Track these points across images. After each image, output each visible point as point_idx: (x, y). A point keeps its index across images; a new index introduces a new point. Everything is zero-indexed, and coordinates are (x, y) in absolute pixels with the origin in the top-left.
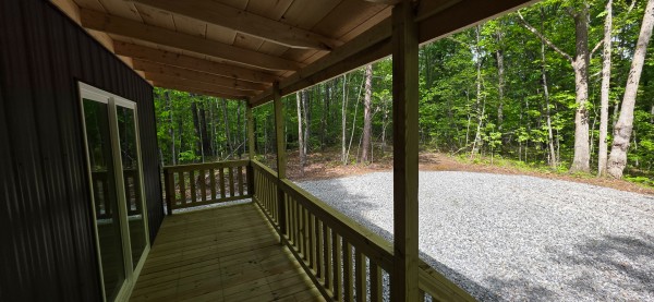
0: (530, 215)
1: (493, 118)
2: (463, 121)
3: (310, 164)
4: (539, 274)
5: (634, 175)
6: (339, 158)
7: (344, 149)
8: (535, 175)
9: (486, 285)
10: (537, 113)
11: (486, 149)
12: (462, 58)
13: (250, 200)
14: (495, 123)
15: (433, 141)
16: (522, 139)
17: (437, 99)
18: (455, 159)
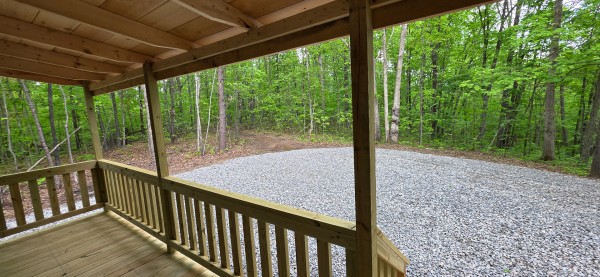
11: (318, 129)
13: (101, 210)
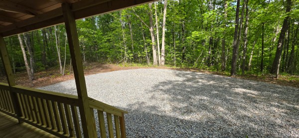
0: (141, 81)
1: (130, 48)
2: (120, 50)
3: (37, 78)
4: (142, 98)
5: (167, 64)
6: (59, 73)
7: (61, 67)
8: (144, 68)
9: (127, 108)
10: (142, 46)
12: (116, 23)
14: (131, 50)
15: (109, 59)
16: (139, 56)
17: (109, 41)
18: (118, 66)
